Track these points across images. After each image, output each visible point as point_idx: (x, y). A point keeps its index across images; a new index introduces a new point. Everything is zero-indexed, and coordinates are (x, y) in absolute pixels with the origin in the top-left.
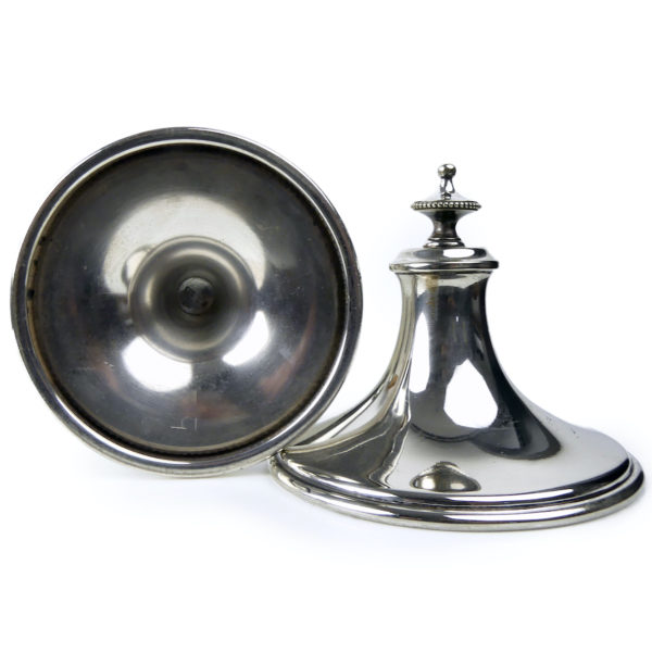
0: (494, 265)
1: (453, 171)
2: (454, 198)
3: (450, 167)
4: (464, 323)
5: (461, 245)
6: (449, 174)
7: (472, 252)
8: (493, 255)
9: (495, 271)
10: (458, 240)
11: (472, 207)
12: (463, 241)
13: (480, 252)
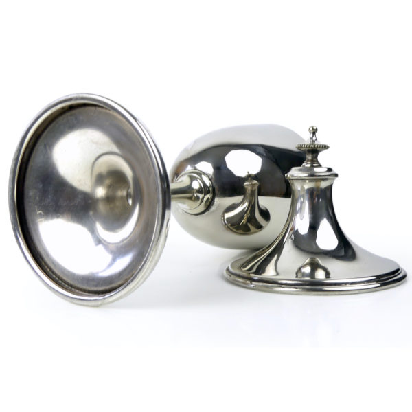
0: (336, 175)
1: (316, 130)
2: (316, 143)
3: (315, 128)
4: (323, 202)
5: (320, 166)
6: (314, 132)
7: (326, 169)
8: (335, 171)
9: (337, 179)
10: (319, 163)
11: (326, 147)
12: (321, 164)
13: (330, 170)
